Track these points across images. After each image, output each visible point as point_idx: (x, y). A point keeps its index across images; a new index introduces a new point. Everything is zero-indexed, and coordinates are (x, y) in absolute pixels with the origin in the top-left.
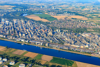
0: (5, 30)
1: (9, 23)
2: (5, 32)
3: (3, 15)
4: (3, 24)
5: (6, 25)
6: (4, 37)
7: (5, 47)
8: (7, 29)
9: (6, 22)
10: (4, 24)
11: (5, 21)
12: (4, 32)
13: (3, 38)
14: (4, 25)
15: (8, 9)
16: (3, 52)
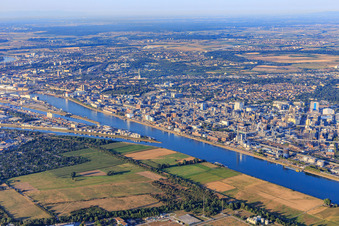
0: (320, 140)
1: (334, 117)
2: (321, 147)
3: (314, 87)
4: (316, 120)
5: (326, 124)
6: (320, 163)
7: (322, 202)
8: (330, 137)
9: (325, 111)
10: (319, 118)
11: (321, 110)
12: (316, 148)
13: (316, 167)
14: (318, 123)
15: (330, 66)
16: (316, 219)
